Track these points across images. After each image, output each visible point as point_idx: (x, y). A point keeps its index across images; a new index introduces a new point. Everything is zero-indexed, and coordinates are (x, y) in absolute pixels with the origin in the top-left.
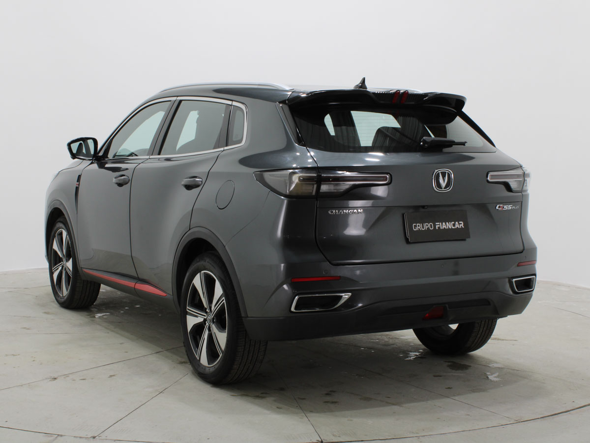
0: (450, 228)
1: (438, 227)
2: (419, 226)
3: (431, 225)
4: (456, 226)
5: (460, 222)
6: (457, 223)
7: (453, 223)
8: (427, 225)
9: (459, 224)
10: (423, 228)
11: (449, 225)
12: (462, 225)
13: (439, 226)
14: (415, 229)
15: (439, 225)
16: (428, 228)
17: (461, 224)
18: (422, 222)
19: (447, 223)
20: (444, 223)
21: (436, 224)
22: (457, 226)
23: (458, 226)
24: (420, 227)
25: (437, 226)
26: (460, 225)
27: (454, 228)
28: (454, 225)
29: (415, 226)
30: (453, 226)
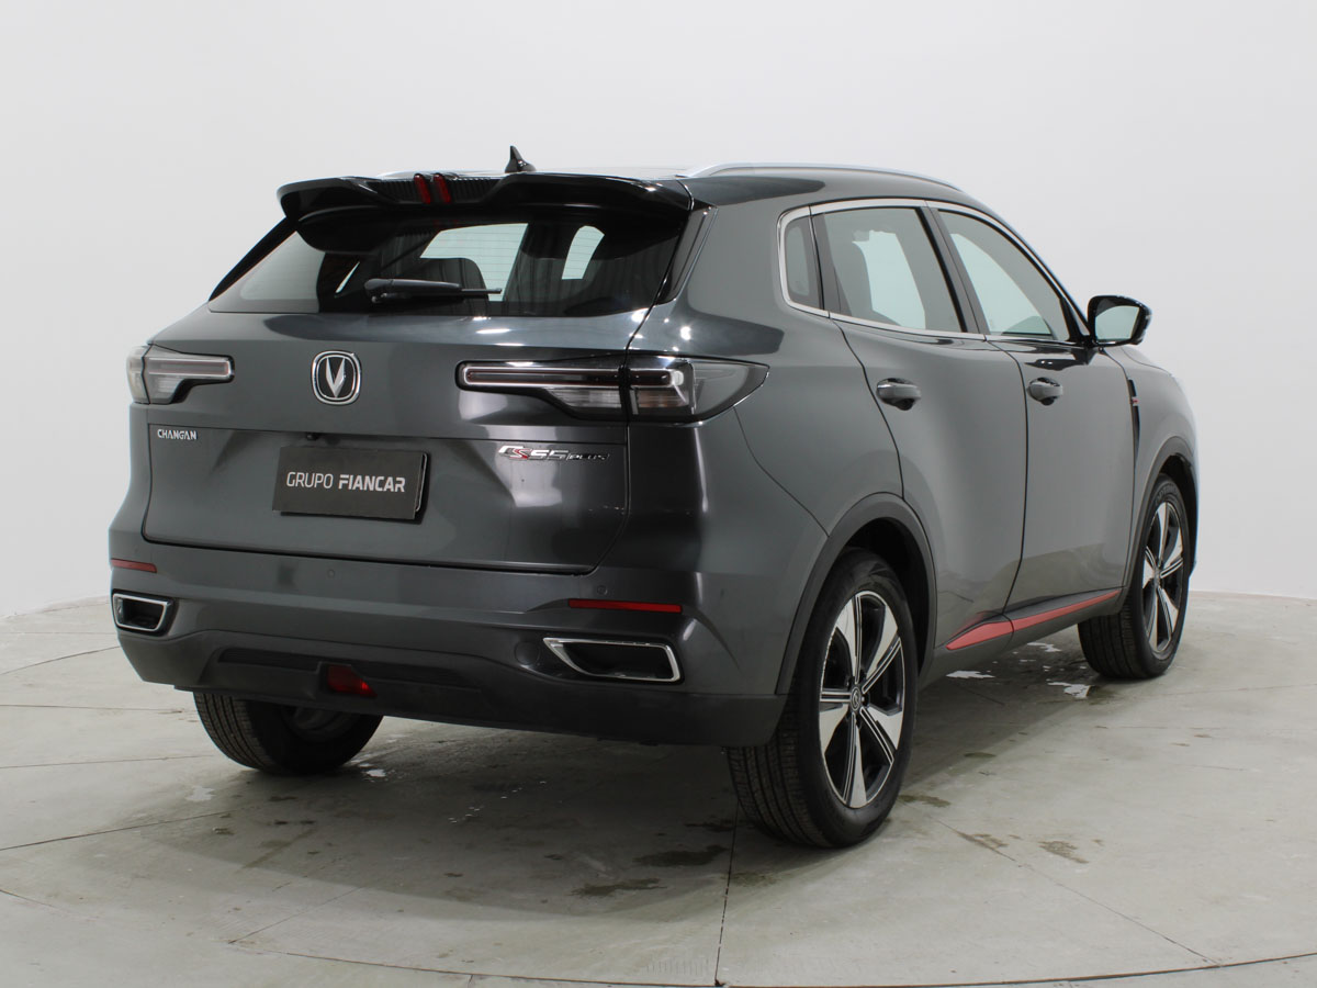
0: (371, 489)
1: (344, 485)
2: (301, 477)
3: (329, 478)
4: (387, 487)
5: (398, 479)
6: (390, 479)
7: (382, 478)
8: (319, 478)
9: (395, 482)
10: (309, 483)
11: (371, 483)
12: (401, 486)
13: (346, 482)
14: (291, 483)
15: (348, 479)
16: (320, 485)
17: (400, 482)
18: (310, 470)
19: (367, 478)
20: (359, 478)
21: (342, 476)
22: (389, 485)
23: (391, 487)
24: (301, 481)
25: (341, 482)
26: (397, 486)
27: (380, 489)
28: (382, 484)
29: (293, 477)
30: (380, 486)
